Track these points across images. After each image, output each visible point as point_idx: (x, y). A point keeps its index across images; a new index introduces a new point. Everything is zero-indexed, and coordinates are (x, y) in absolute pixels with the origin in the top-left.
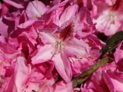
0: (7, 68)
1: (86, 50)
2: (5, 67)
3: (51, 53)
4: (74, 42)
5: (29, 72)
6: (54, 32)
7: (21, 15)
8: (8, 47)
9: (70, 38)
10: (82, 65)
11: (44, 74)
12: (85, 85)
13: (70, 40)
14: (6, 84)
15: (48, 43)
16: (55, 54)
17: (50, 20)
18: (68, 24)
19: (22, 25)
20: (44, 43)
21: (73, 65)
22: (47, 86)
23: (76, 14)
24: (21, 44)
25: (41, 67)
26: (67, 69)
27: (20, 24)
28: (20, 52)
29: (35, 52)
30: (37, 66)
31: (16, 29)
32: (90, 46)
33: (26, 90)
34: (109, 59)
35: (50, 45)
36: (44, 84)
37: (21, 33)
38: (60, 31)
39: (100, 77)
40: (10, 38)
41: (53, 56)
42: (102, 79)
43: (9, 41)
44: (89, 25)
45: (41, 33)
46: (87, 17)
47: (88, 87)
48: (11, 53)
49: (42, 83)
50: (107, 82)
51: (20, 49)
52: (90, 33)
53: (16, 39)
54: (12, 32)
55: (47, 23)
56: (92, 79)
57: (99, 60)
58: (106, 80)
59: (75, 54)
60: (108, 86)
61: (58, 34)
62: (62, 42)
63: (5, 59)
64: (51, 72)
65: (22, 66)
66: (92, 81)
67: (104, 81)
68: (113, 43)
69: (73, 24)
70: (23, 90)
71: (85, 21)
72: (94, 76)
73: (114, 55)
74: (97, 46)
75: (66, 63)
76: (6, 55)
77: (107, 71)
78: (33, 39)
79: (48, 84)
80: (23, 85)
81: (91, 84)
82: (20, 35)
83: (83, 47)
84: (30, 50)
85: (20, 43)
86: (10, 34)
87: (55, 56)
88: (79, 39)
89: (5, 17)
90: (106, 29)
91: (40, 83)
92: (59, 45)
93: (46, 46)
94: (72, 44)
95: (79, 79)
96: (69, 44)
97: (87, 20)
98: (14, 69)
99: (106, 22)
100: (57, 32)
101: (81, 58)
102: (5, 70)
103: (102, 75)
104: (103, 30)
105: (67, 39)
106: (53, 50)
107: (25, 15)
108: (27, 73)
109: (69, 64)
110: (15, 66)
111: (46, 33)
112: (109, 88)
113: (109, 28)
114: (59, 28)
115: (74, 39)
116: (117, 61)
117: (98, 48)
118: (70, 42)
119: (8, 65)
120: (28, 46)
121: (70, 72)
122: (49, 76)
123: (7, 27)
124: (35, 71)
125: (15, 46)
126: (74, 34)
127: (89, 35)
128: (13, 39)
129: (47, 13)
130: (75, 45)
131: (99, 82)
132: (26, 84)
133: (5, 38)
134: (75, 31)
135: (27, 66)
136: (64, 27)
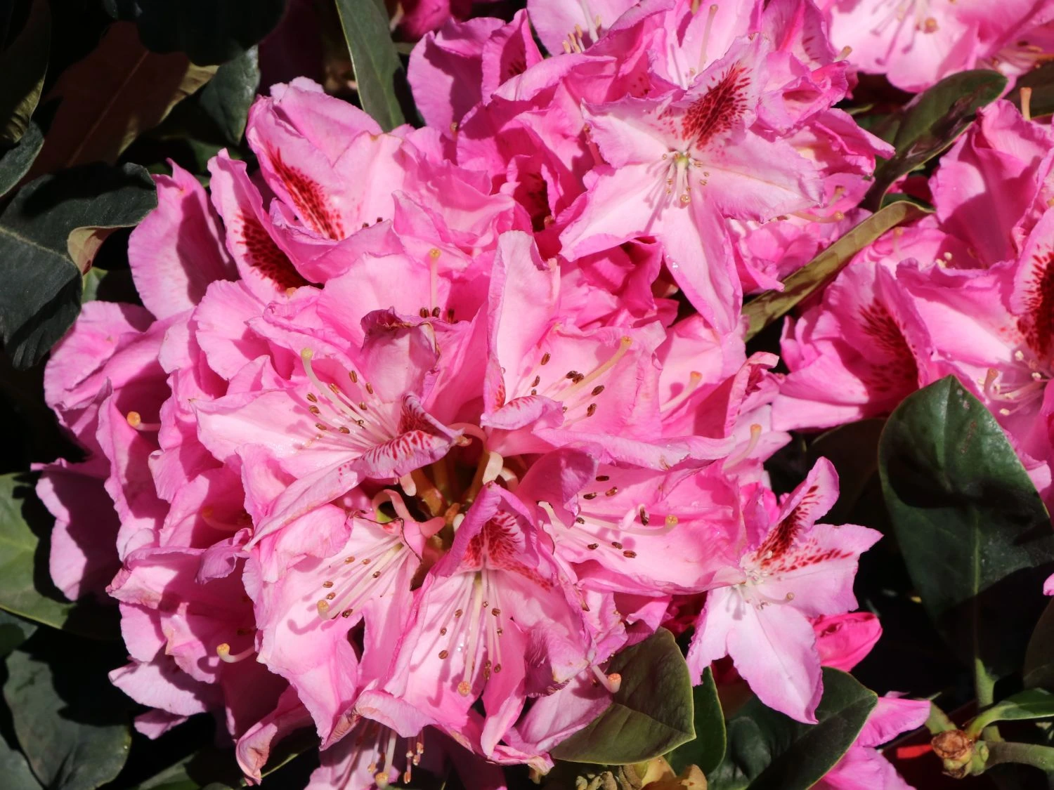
0: (456, 275)
1: (801, 186)
2: (446, 274)
3: (648, 200)
4: (748, 151)
5: (550, 295)
6: (660, 110)
7: (509, 31)
8: (456, 180)
9: (728, 134)
10: (785, 244)
11: (619, 292)
12: (802, 323)
13: (728, 141)
14: (454, 348)
15: (633, 162)
16: (664, 204)
17: (638, 54)
18: (719, 78)
19: (512, 82)
20: (614, 165)
21: (743, 248)
22: (631, 352)
23: (754, 16)
24: (512, 166)
25: (605, 266)
26: (718, 271)
27: (503, 79)
28: (511, 204)
29: (576, 203)
30: (586, 263)
31: (487, 100)
32: (819, 158)
33: (539, 371)
34: (909, 208)
35: (641, 169)
36: (618, 345)
37: (510, 117)
38: (685, 107)
39: (866, 296)
40: (463, 139)
41: (656, 215)
42: (876, 301)
43: (460, 153)
44: (814, 66)
45: (599, 120)
46: (808, 28)
47: (814, 336)
48: (472, 208)
49: (610, 343)
50: (898, 319)
51: (509, 187)
52: (820, 105)
53: (489, 143)
54: (470, 115)
55: (627, 68)
56: (832, 301)
57: (865, 214)
58: (892, 308)
59: (756, 208)
60: (904, 332)
61: (678, 120)
62: (694, 152)
63: (444, 236)
64: (648, 288)
65: (521, 272)
66: (829, 308)
67: (884, 311)
68: (926, 129)
69: (742, 76)
70: (528, 371)
71: (797, 49)
72: (842, 291)
73: (932, 186)
74: (851, 159)
75: (712, 248)
76: (447, 213)
77: (900, 267)
78: (565, 136)
79: (634, 346)
80: (526, 351)
81: (826, 323)
82: (508, 126)
83: (788, 173)
84: (554, 192)
85: (507, 162)
86: (465, 121)
87: (665, 212)
88: (771, 138)
89: (439, 40)
90: (897, 54)
91: (600, 340)
92: (681, 165)
93: (621, 174)
94: (738, 163)
95: (772, 300)
96: (723, 160)
97: (806, 41)
98: (488, 280)
99: (895, 23)
100: (670, 111)
101: (781, 218)
102: (447, 285)
103: (876, 286)
104: (879, 62)
105: (718, 139)
106: (653, 186)
107: (526, 33)
108: (546, 301)
109: (728, 250)
110: (489, 265)
111: (622, 117)
112: (910, 342)
113: (907, 49)
114: (680, 94)
115: (751, 136)
116: (944, 212)
117: (856, 170)
118: (731, 150)
119: (458, 263)
120: (546, 174)
121: (732, 287)
122: (640, 303)
123: (450, 80)
124: (579, 284)
125: (486, 178)
126: (749, 117)
127: (817, 115)
128: (476, 142)
129: (624, 26)
130: (754, 163)
131: (864, 314)
132: (539, 344)
133: (443, 138)
134: (751, 102)
135: (540, 268)
136: (704, 91)
